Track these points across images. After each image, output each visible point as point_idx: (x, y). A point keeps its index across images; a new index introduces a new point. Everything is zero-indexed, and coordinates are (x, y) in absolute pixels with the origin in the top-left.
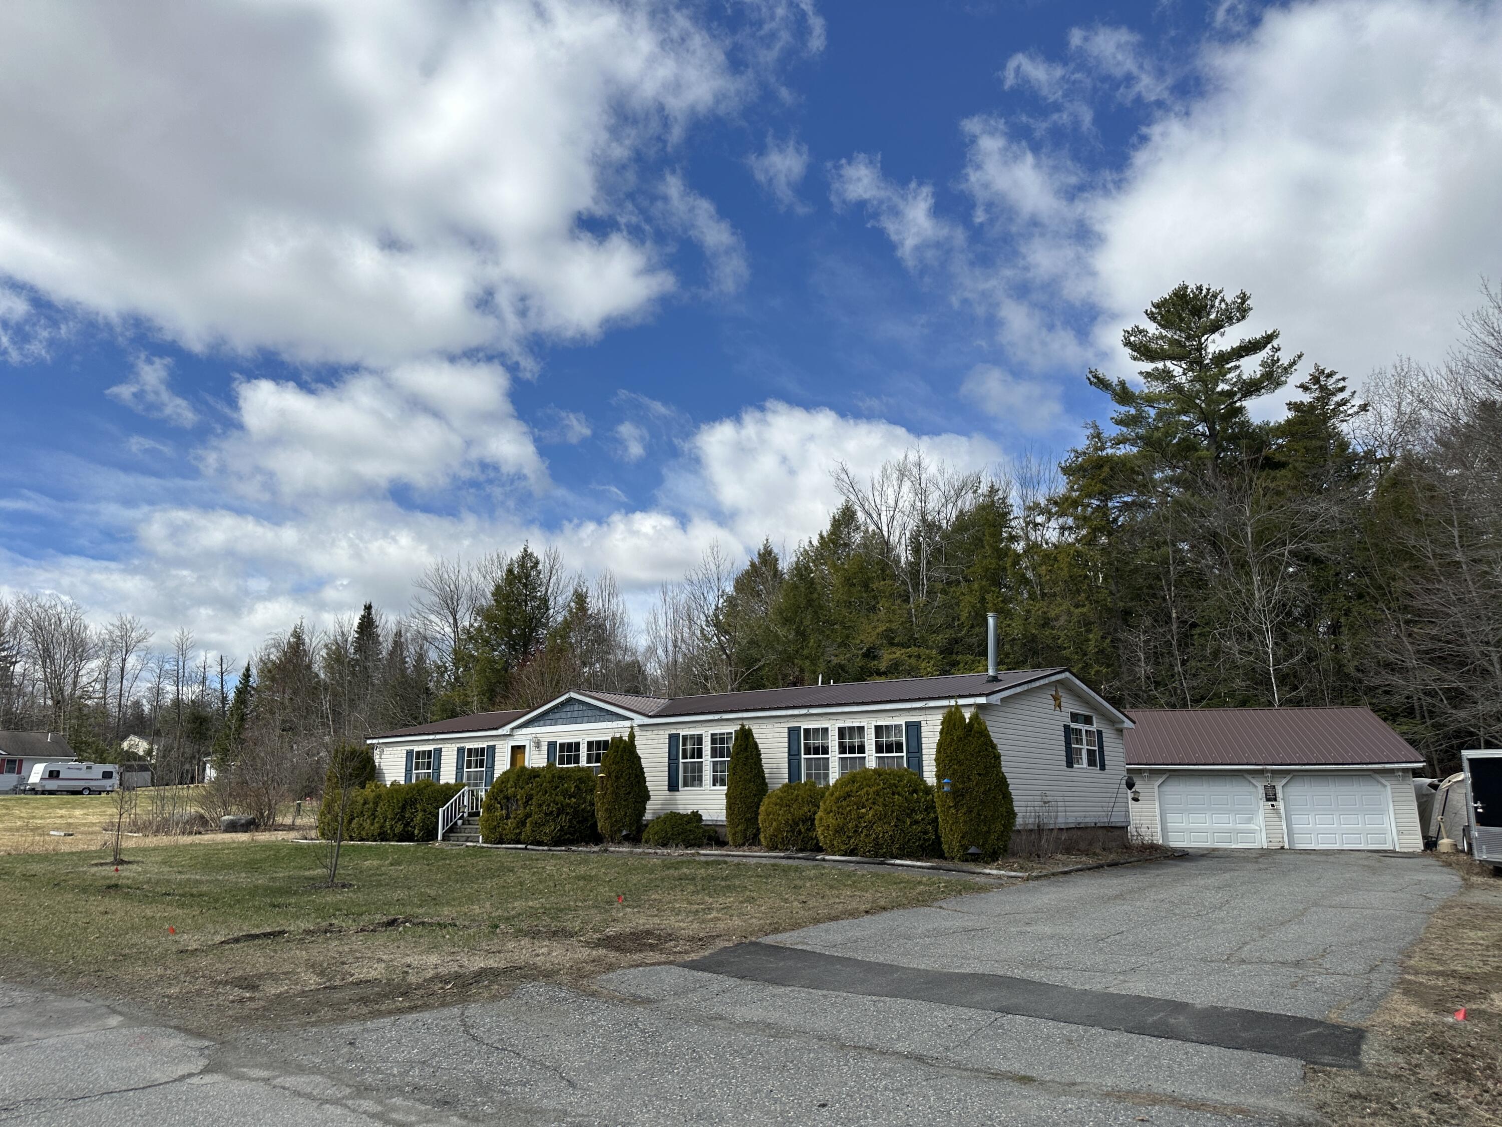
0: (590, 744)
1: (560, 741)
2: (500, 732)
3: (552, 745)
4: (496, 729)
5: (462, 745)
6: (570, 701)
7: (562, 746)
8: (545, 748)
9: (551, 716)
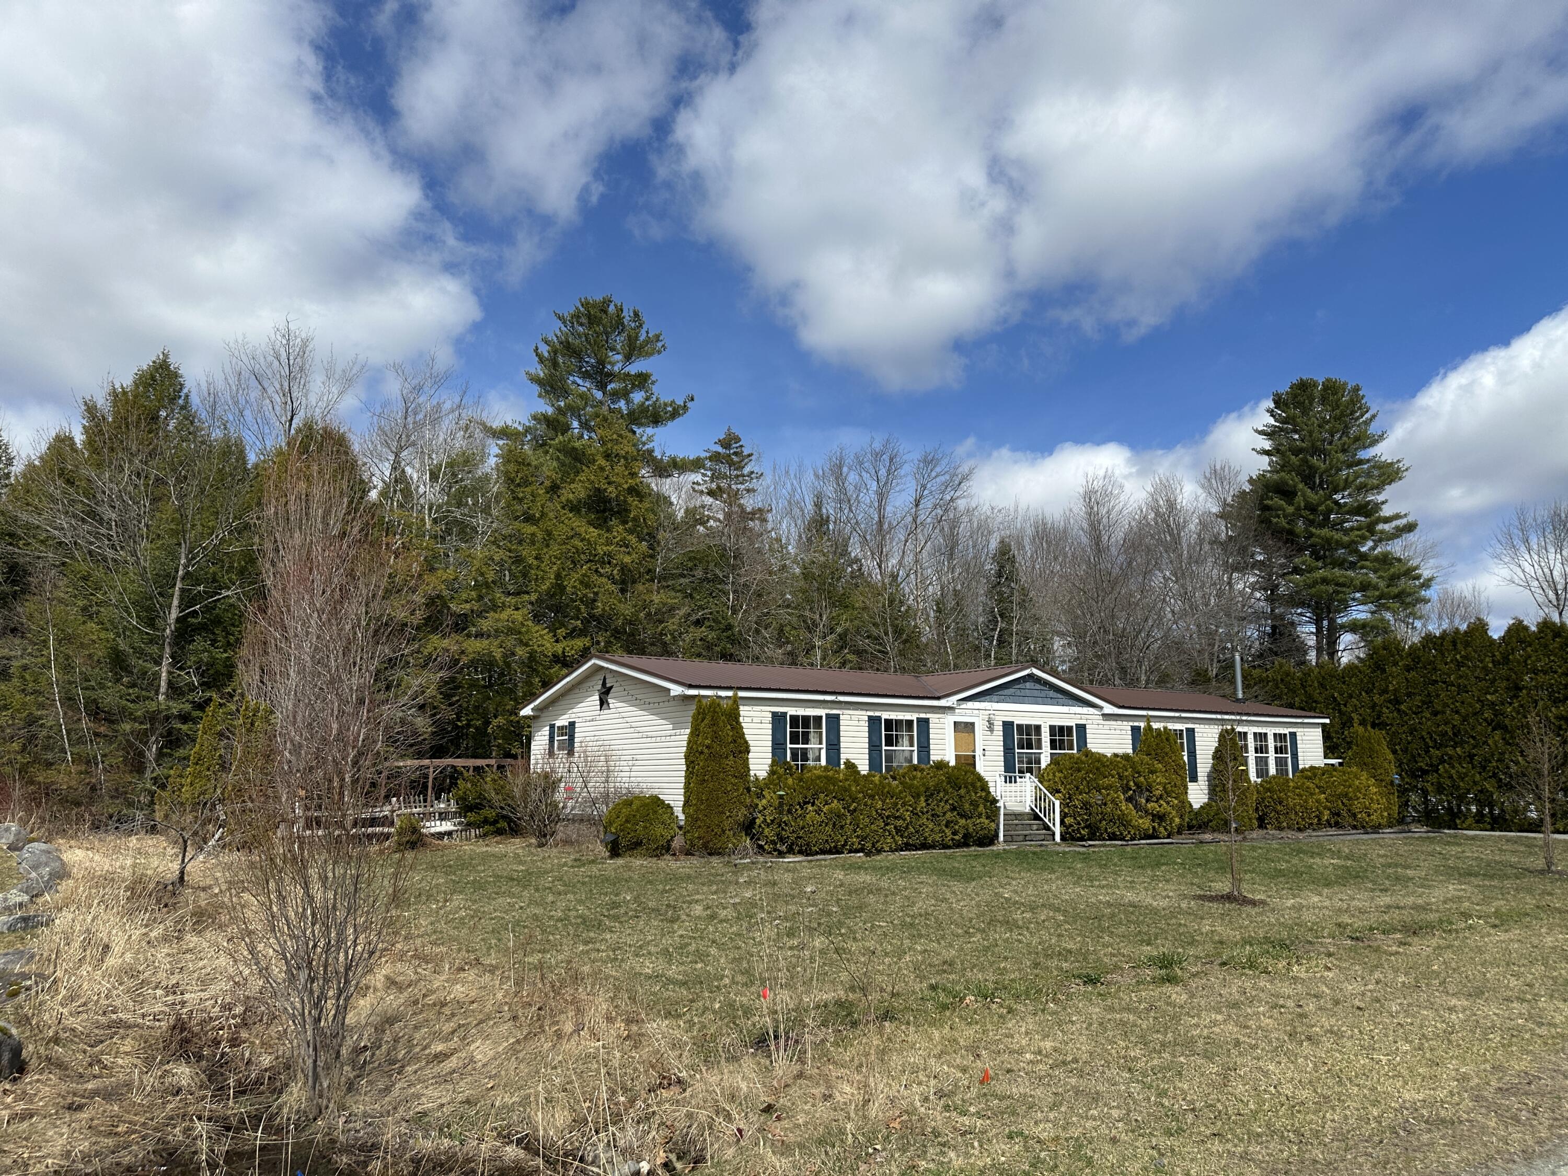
0: (1052, 728)
1: (1017, 721)
2: (943, 703)
3: (1008, 726)
4: (938, 698)
5: (877, 714)
6: (1031, 677)
7: (1020, 727)
8: (999, 728)
9: (1006, 692)
